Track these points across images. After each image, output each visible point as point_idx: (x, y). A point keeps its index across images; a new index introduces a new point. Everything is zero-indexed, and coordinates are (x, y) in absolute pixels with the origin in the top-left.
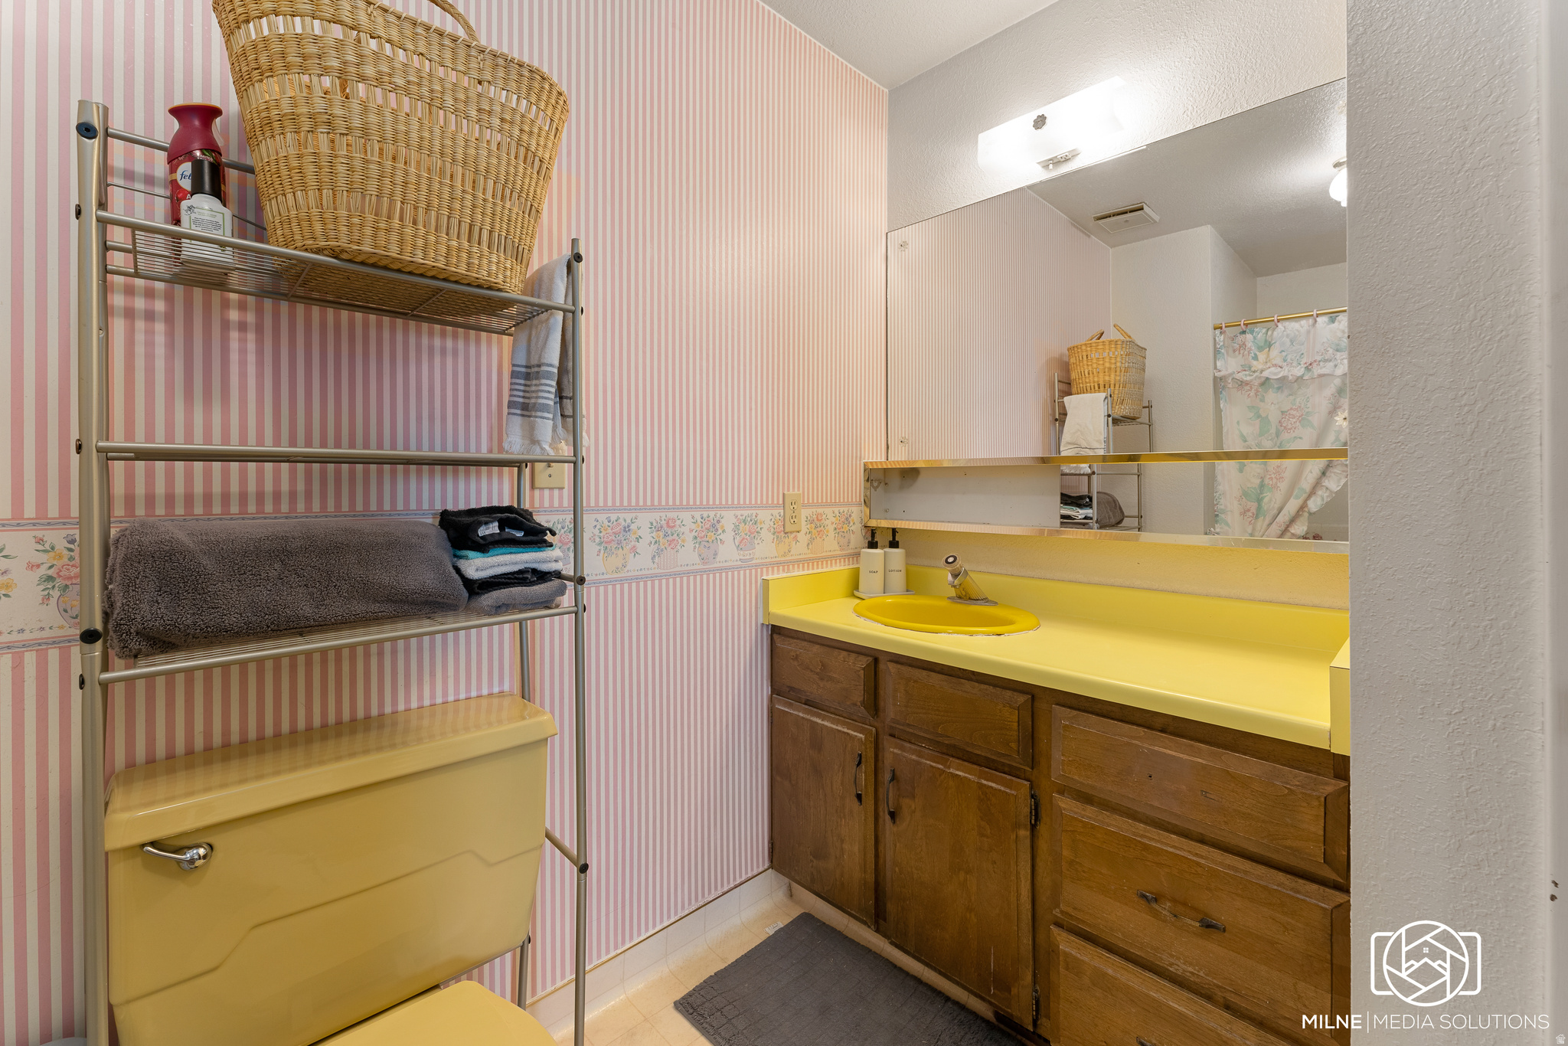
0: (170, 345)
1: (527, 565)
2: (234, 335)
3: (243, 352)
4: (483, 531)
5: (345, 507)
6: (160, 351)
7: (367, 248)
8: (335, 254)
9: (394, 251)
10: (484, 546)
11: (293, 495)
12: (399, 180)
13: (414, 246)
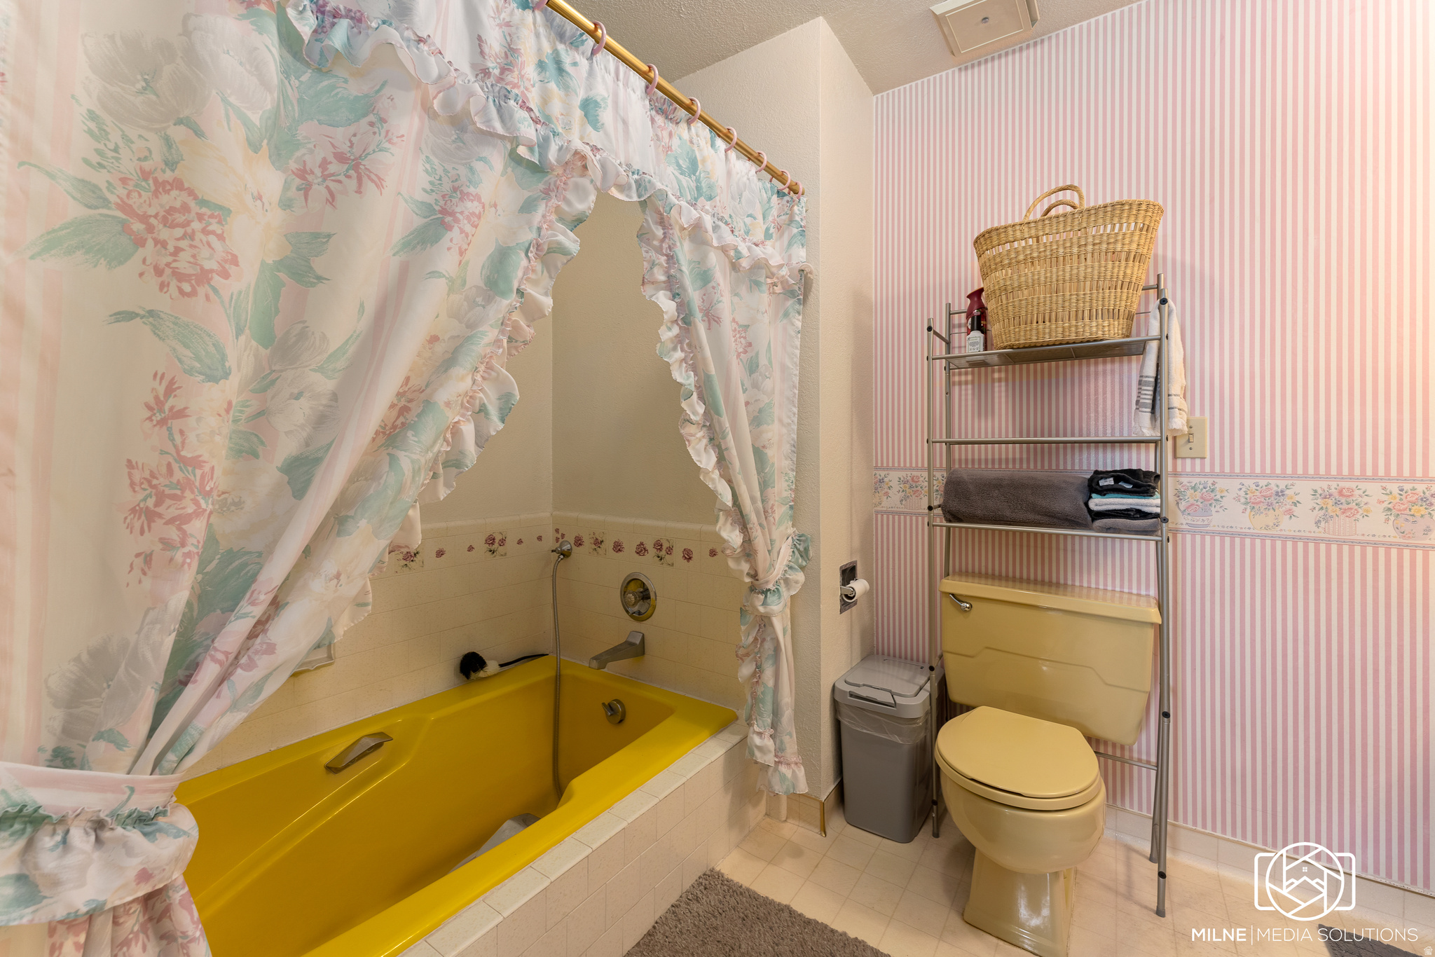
0: (973, 394)
1: (1132, 507)
2: (996, 384)
3: (1000, 392)
4: (1102, 483)
5: (1046, 467)
6: (970, 397)
7: (1022, 342)
8: (1011, 347)
9: (1034, 339)
10: (1103, 492)
11: (1021, 459)
12: (1035, 304)
13: (1044, 333)
